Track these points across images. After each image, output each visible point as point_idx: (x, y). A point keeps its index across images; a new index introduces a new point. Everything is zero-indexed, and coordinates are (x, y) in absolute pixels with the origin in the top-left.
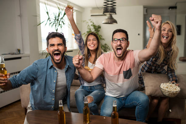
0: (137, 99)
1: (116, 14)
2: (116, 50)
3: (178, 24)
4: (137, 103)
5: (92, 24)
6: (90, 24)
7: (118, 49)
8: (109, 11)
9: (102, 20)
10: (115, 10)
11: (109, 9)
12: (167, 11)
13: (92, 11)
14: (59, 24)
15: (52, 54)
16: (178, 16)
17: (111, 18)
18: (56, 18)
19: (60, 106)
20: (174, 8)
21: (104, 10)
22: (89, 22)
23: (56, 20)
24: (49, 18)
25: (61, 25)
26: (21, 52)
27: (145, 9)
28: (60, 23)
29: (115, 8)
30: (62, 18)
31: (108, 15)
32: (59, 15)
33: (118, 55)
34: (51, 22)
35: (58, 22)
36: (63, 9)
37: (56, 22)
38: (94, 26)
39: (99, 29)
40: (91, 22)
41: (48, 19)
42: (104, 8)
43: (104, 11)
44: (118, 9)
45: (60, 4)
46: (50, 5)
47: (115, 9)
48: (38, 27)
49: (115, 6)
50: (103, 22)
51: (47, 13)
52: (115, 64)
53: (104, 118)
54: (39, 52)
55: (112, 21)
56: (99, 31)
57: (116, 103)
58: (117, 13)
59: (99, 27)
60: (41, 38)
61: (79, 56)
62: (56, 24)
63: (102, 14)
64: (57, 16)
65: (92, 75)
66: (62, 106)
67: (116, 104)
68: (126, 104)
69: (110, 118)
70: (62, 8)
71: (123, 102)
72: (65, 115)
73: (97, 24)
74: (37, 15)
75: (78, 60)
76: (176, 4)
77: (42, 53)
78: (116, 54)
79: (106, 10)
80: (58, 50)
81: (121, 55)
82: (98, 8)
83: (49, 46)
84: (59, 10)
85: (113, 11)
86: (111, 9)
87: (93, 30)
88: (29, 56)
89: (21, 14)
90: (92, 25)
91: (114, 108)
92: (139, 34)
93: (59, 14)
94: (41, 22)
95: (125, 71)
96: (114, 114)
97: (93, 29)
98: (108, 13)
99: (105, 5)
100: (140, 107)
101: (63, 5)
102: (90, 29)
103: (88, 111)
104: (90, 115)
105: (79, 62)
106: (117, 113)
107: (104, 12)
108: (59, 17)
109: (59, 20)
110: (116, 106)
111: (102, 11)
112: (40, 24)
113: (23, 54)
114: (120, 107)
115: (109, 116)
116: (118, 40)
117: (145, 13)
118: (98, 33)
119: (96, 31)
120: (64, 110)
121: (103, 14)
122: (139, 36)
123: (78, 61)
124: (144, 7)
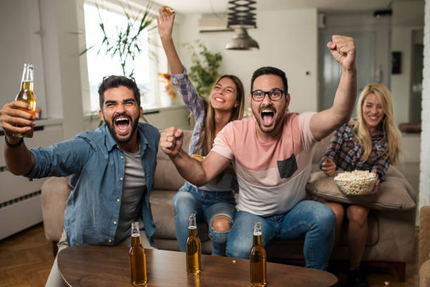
0: (309, 216)
1: (256, 27)
2: (259, 115)
3: (396, 48)
4: (309, 225)
5: (202, 50)
6: (198, 50)
7: (263, 114)
8: (240, 21)
9: (224, 42)
10: (255, 19)
11: (239, 16)
12: (371, 20)
13: (201, 22)
14: (129, 52)
15: (111, 123)
16: (396, 32)
17: (245, 36)
18: (121, 38)
19: (133, 235)
20: (386, 12)
21: (229, 19)
22: (196, 45)
23: (121, 43)
24: (106, 38)
25: (132, 54)
26: (44, 116)
27: (322, 16)
28: (131, 50)
29: (255, 14)
30: (135, 38)
31: (238, 29)
32: (128, 31)
33: (266, 126)
34: (110, 46)
35: (127, 46)
36: (137, 19)
37: (122, 47)
38: (208, 55)
39: (219, 62)
40: (200, 46)
41: (104, 41)
42: (230, 14)
43: (230, 21)
44: (259, 17)
45: (130, 7)
46: (108, 9)
47: (255, 17)
48: (82, 57)
49: (254, 9)
50: (228, 47)
51: (102, 26)
52: (259, 145)
53: (234, 261)
54: (85, 115)
55: (248, 43)
56: (217, 66)
57: (260, 228)
58: (258, 24)
59: (219, 58)
60: (88, 82)
61: (175, 130)
62: (122, 50)
63: (224, 27)
64: (124, 32)
65: (206, 169)
66: (139, 235)
67: (260, 231)
68: (284, 231)
69: (248, 262)
70: (135, 14)
71: (277, 225)
72: (145, 255)
73: (213, 52)
74: (79, 31)
75: (171, 139)
76: (391, 4)
77: (92, 116)
78: (260, 125)
79: (234, 19)
80: (124, 114)
81: (272, 127)
82: (215, 15)
83: (105, 105)
84: (129, 18)
85: (250, 20)
86: (244, 17)
87: (205, 64)
88: (61, 124)
89: (41, 29)
90: (201, 53)
91: (256, 238)
92: (308, 73)
93: (129, 27)
94: (87, 48)
95: (283, 161)
96: (256, 252)
97: (204, 62)
98: (238, 26)
99: (231, 9)
100: (314, 233)
101: (136, 9)
102: (198, 63)
103: (196, 246)
104: (202, 255)
105: (175, 145)
106: (263, 251)
107: (230, 24)
108: (127, 35)
109: (129, 41)
110: (260, 234)
111: (226, 20)
112: (86, 51)
113: (46, 119)
114: (270, 238)
115: (244, 258)
116: (266, 93)
117: (322, 26)
118: (216, 70)
119: (211, 67)
120: (143, 245)
121: (228, 27)
122: (308, 77)
123: (172, 142)
124: (320, 12)
